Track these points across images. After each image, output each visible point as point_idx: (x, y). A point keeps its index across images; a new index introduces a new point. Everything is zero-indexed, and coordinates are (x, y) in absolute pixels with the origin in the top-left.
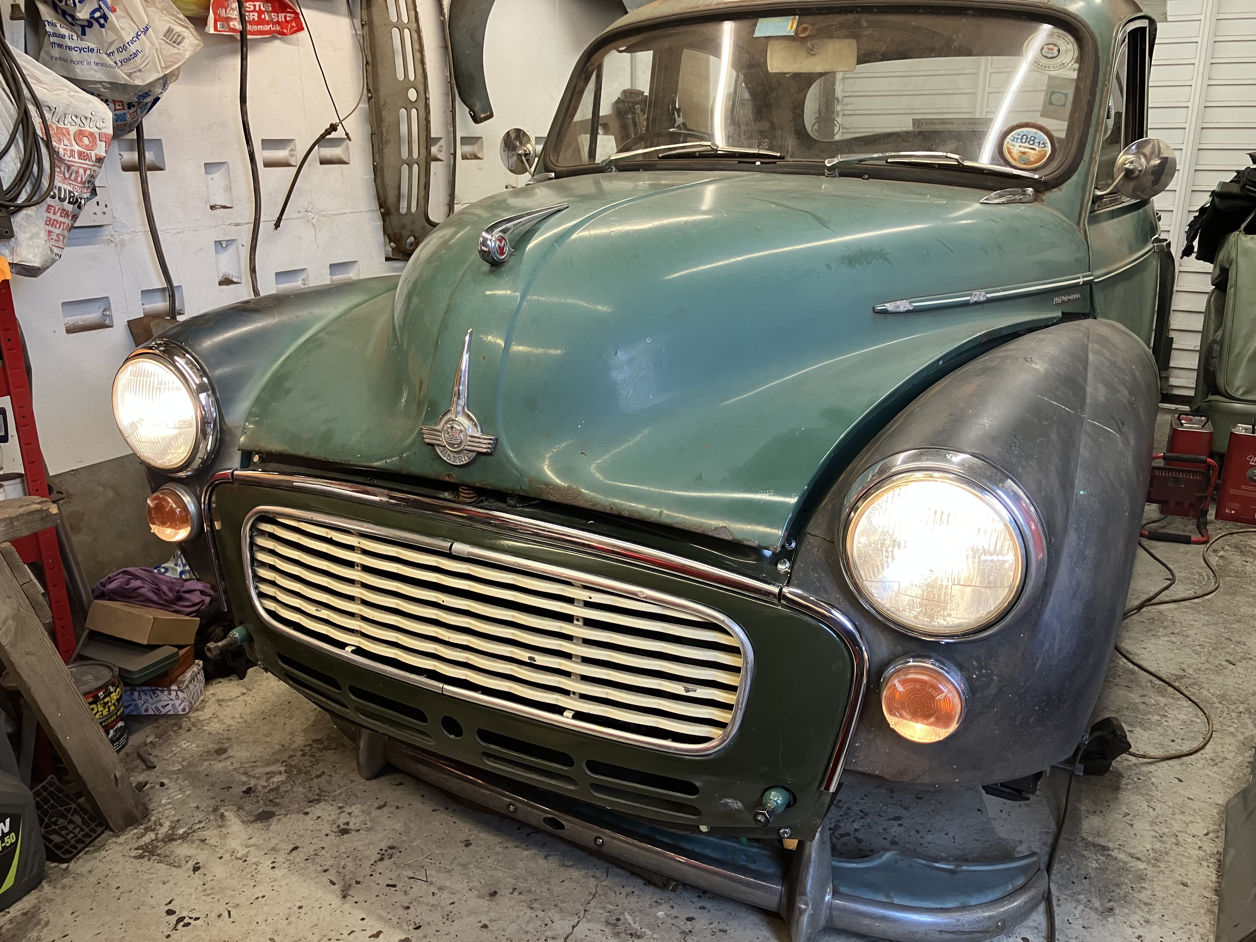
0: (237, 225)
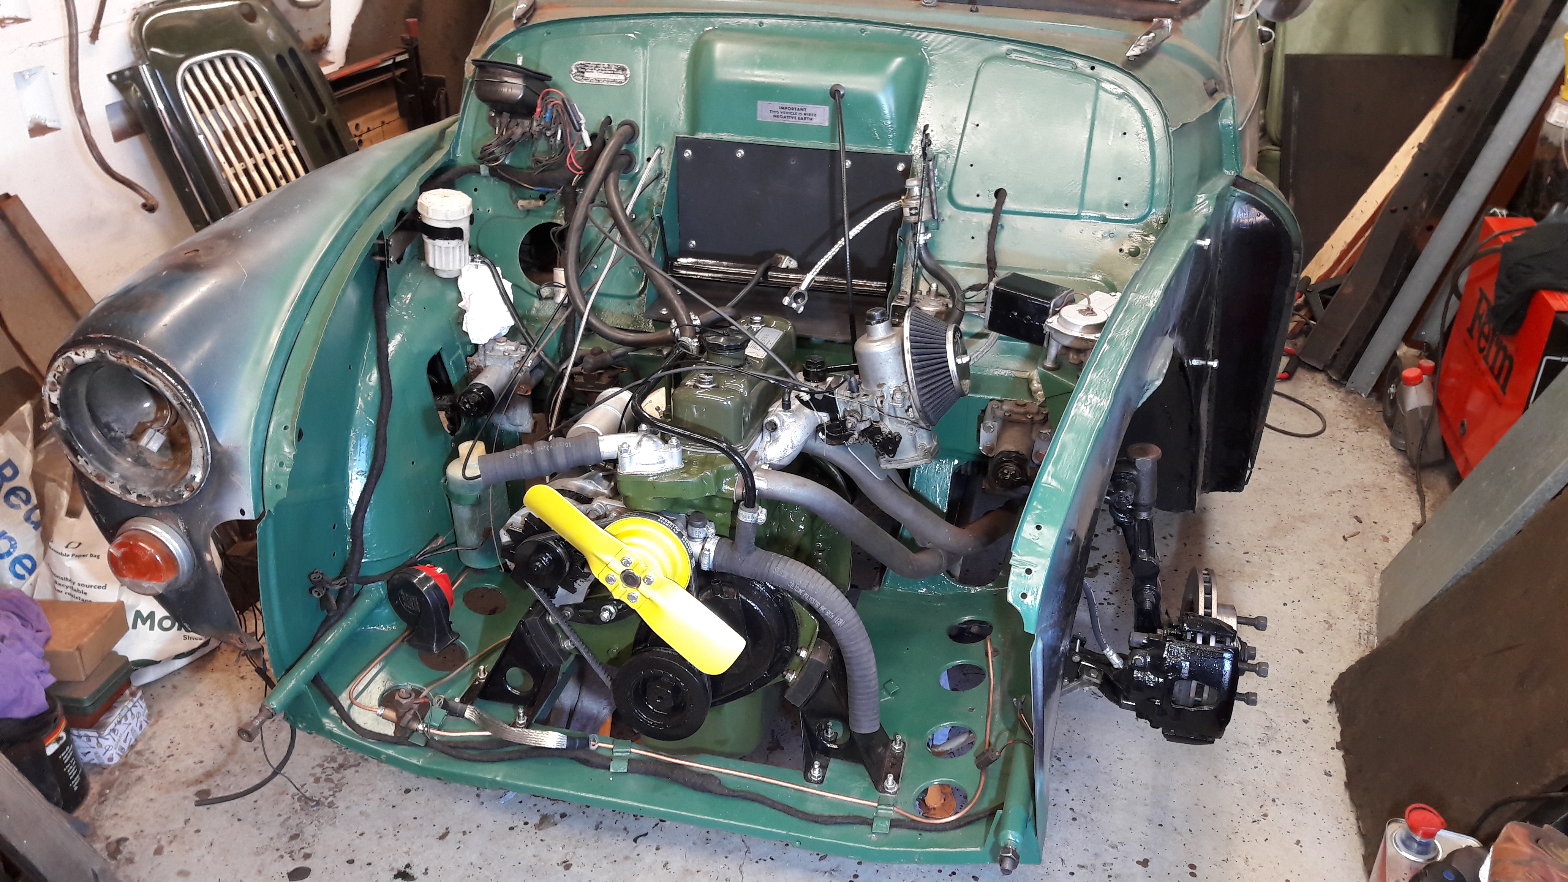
0: (41, 44)
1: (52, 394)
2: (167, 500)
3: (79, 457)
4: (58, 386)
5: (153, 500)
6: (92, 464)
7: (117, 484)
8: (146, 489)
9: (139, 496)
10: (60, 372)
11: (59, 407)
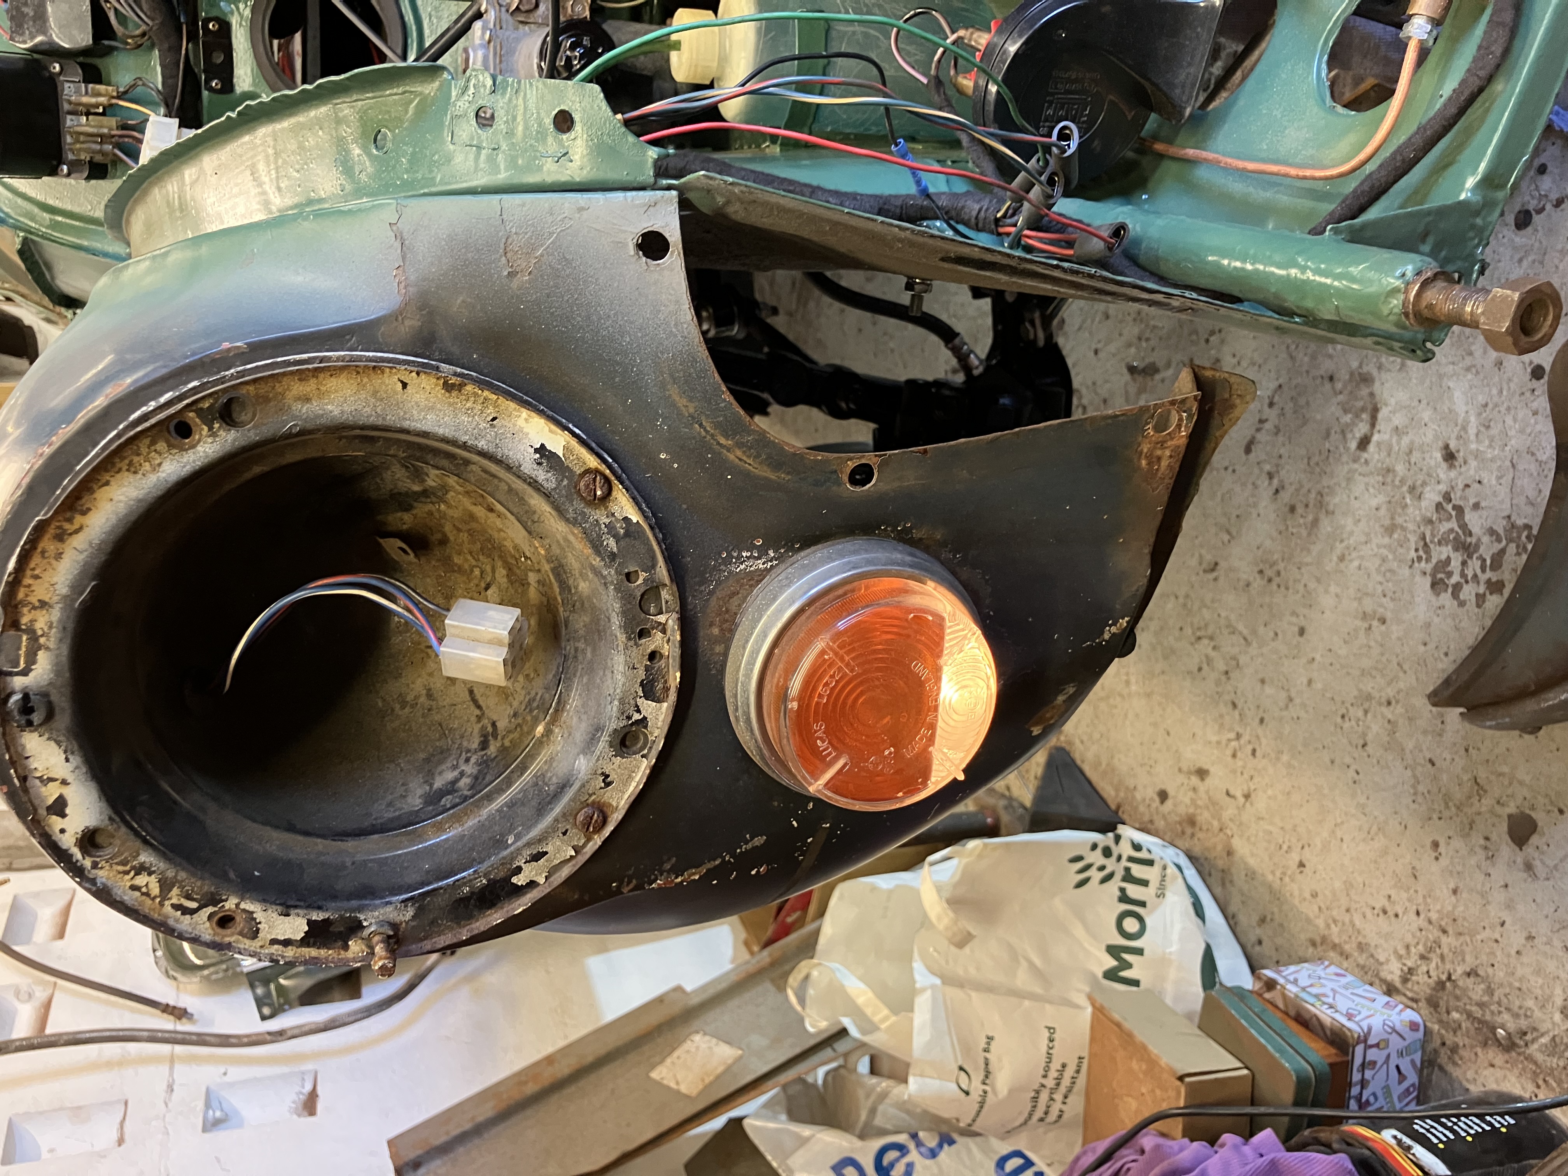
0: (170, 1088)
1: (266, 934)
2: (652, 590)
3: (519, 880)
4: (231, 904)
5: (656, 641)
6: (542, 839)
7: (615, 765)
8: (619, 662)
9: (649, 691)
10: (166, 886)
11: (317, 916)
